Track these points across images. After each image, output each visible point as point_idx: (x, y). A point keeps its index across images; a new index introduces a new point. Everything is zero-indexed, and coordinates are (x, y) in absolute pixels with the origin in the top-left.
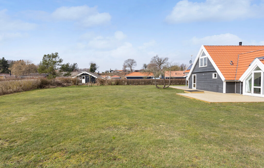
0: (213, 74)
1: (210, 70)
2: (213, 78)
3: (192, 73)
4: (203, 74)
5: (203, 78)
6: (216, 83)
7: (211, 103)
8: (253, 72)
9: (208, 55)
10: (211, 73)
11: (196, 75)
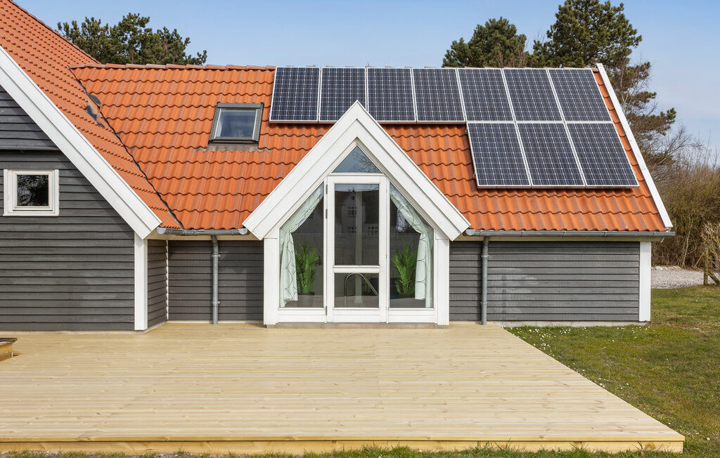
0: (12, 178)
2: (13, 207)
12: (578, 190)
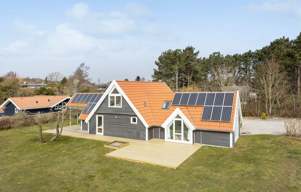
0: (132, 118)
1: (127, 113)
2: (132, 122)
3: (96, 113)
4: (116, 117)
5: (115, 121)
6: (136, 129)
8: (175, 119)
10: (129, 117)
11: (103, 116)
12: (219, 122)
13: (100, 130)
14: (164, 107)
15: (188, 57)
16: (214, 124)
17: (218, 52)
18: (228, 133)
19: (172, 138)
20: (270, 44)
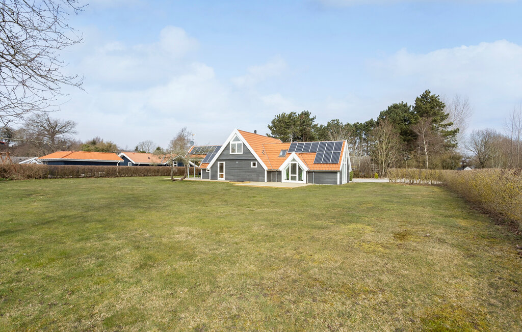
0: (252, 163)
1: (247, 158)
2: (252, 166)
3: (217, 160)
4: (237, 162)
5: (236, 166)
6: (256, 172)
7: (293, 188)
8: (290, 163)
9: (243, 140)
10: (249, 162)
11: (224, 163)
12: (329, 164)
13: (222, 176)
14: (281, 154)
15: (304, 122)
16: (325, 166)
17: (337, 120)
18: (336, 172)
19: (288, 179)
20: (387, 109)
